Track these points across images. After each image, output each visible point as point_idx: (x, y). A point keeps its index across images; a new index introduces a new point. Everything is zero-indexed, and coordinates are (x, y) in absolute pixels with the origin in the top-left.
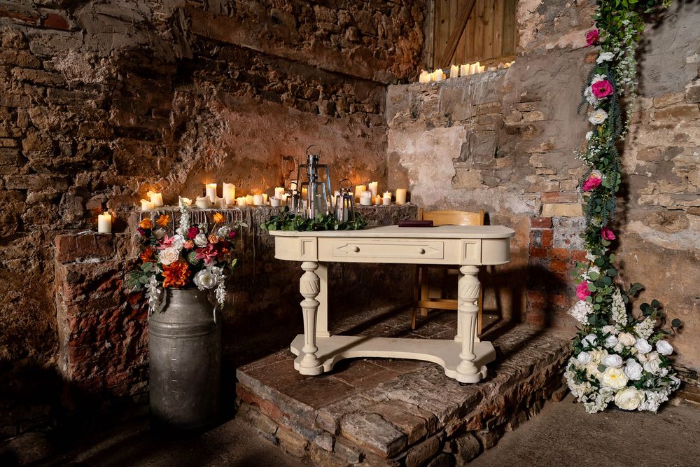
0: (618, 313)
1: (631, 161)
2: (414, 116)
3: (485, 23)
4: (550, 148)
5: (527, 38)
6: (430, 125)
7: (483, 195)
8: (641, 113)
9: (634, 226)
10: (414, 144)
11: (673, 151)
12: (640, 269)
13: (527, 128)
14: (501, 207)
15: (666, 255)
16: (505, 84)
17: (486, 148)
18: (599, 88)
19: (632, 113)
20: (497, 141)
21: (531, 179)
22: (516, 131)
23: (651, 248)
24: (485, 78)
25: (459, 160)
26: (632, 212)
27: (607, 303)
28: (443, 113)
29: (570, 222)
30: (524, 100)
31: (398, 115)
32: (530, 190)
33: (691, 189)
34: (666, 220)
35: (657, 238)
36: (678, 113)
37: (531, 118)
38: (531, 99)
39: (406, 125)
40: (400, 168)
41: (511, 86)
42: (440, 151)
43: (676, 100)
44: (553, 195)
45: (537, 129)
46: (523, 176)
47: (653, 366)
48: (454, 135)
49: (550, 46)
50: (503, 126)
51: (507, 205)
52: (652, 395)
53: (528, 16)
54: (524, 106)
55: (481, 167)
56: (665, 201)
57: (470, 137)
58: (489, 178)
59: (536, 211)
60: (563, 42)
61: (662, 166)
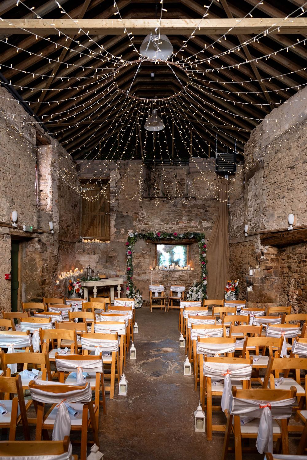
0: (134, 291)
1: (133, 264)
2: (84, 251)
3: (96, 227)
4: (118, 261)
5: (112, 238)
6: (88, 254)
7: (103, 271)
8: (134, 256)
9: (134, 276)
10: (84, 258)
11: (139, 263)
12: (135, 284)
13: (113, 257)
14: (108, 273)
15: (139, 281)
16: (108, 247)
17: (104, 260)
18: (129, 252)
19: (133, 257)
20: (107, 259)
21: (115, 267)
22: (111, 257)
23: (137, 280)
24: (103, 244)
25: (97, 263)
26: (133, 274)
27: (132, 290)
28: (92, 251)
29: (123, 276)
30: (112, 251)
31: (79, 250)
32: (114, 270)
33: (142, 269)
34: (139, 275)
35: (138, 278)
36: (140, 256)
37: (114, 255)
38: (114, 251)
39: (81, 253)
40: (80, 264)
41: (110, 247)
42: (91, 260)
43: (139, 254)
44: (119, 271)
45: (115, 257)
46: (113, 267)
47: (140, 299)
48: (96, 257)
49: (117, 241)
50: (108, 256)
51: (109, 273)
52: (140, 304)
53: (112, 234)
54: (112, 252)
55: (103, 264)
56: (139, 271)
57: (100, 257)
58: (105, 267)
59: (116, 274)
60: (120, 241)
61: (138, 265)
